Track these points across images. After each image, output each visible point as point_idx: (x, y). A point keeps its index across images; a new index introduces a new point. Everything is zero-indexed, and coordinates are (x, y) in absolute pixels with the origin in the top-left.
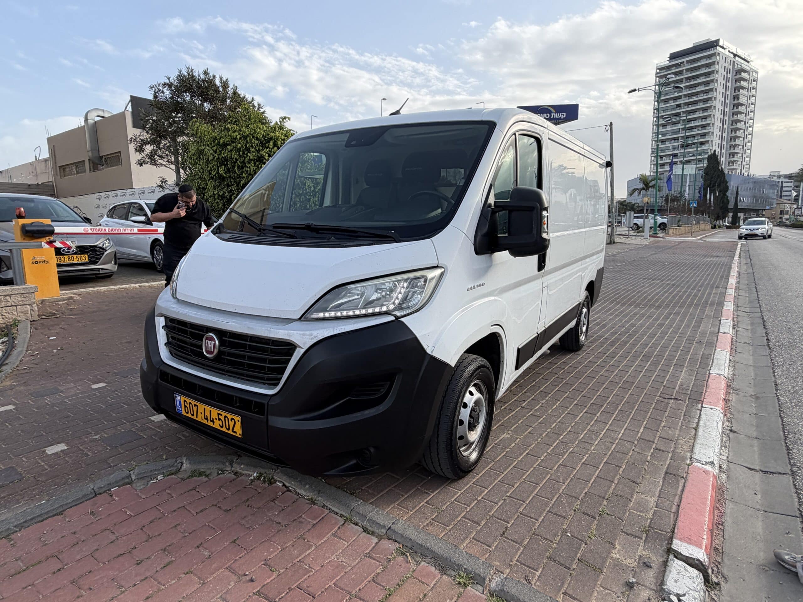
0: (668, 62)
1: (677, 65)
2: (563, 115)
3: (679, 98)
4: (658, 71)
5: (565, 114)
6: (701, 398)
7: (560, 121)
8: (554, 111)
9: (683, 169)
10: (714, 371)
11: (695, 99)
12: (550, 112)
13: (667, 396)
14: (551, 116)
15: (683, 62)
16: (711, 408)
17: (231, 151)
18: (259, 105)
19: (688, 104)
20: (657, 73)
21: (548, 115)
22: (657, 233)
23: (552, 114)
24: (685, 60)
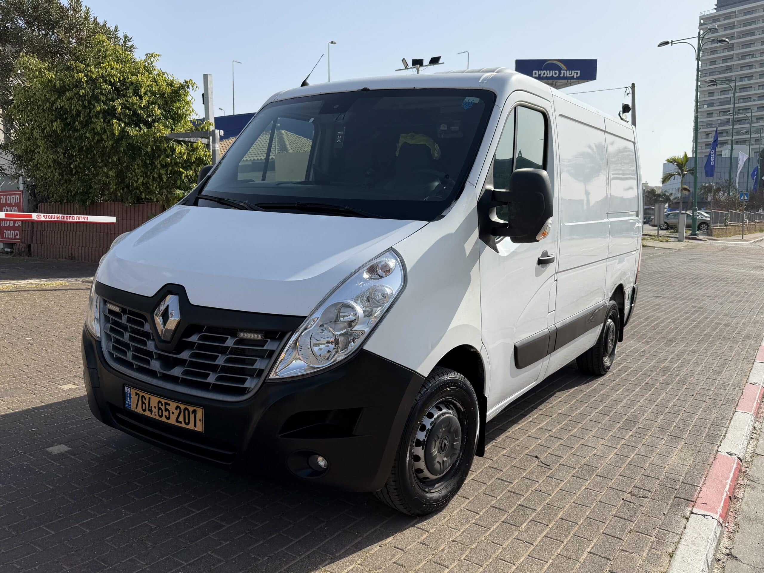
0: (715, 11)
1: (728, 16)
2: (576, 73)
3: (730, 58)
4: (702, 21)
5: (579, 72)
6: (692, 495)
7: (572, 81)
8: (566, 69)
9: (732, 150)
10: (724, 448)
11: (749, 60)
12: (560, 69)
13: (641, 492)
14: (560, 73)
15: (735, 12)
16: (705, 516)
17: (72, 98)
18: (126, 37)
19: (742, 67)
20: (701, 25)
21: (557, 72)
22: (696, 235)
23: (562, 72)
24: (736, 9)
